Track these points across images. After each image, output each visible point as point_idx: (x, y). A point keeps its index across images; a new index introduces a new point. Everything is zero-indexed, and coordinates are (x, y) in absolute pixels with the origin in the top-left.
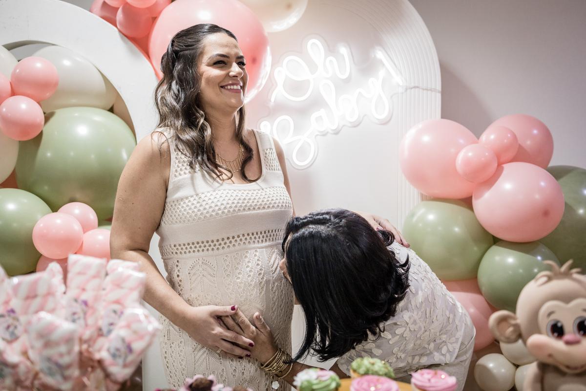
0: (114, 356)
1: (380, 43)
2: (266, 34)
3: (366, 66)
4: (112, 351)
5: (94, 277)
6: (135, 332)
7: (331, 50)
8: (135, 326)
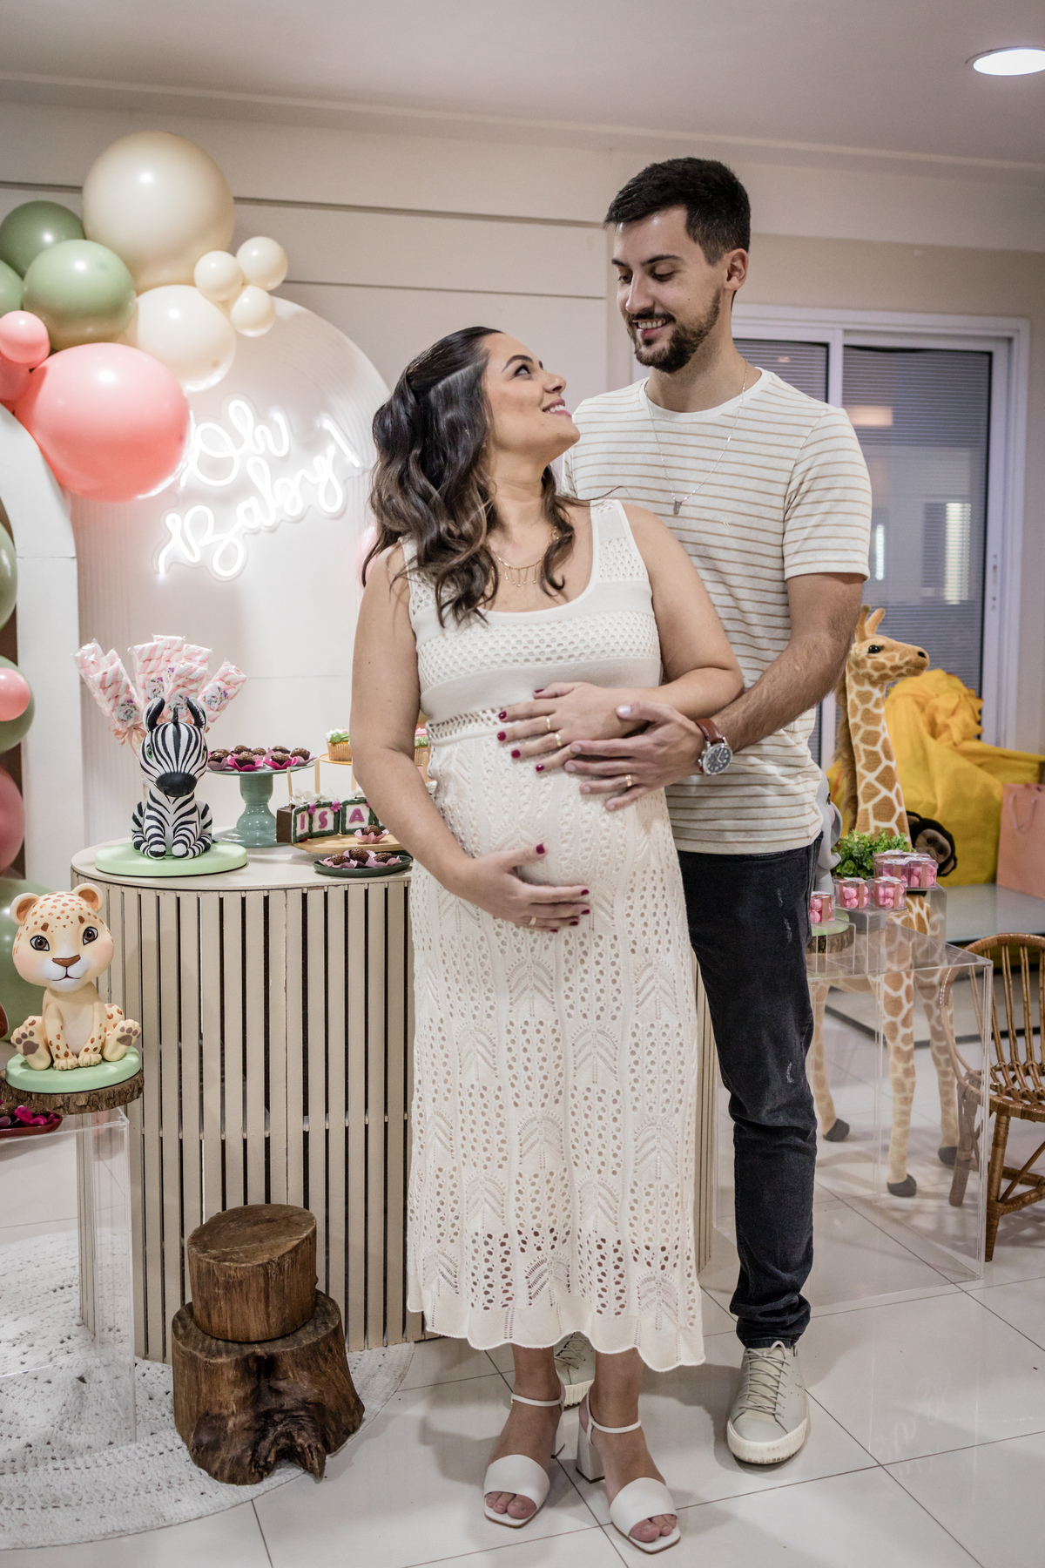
0: (210, 702)
1: (326, 408)
2: (185, 395)
3: (310, 440)
4: (207, 699)
5: (178, 651)
6: (228, 683)
7: (261, 417)
8: (226, 679)
